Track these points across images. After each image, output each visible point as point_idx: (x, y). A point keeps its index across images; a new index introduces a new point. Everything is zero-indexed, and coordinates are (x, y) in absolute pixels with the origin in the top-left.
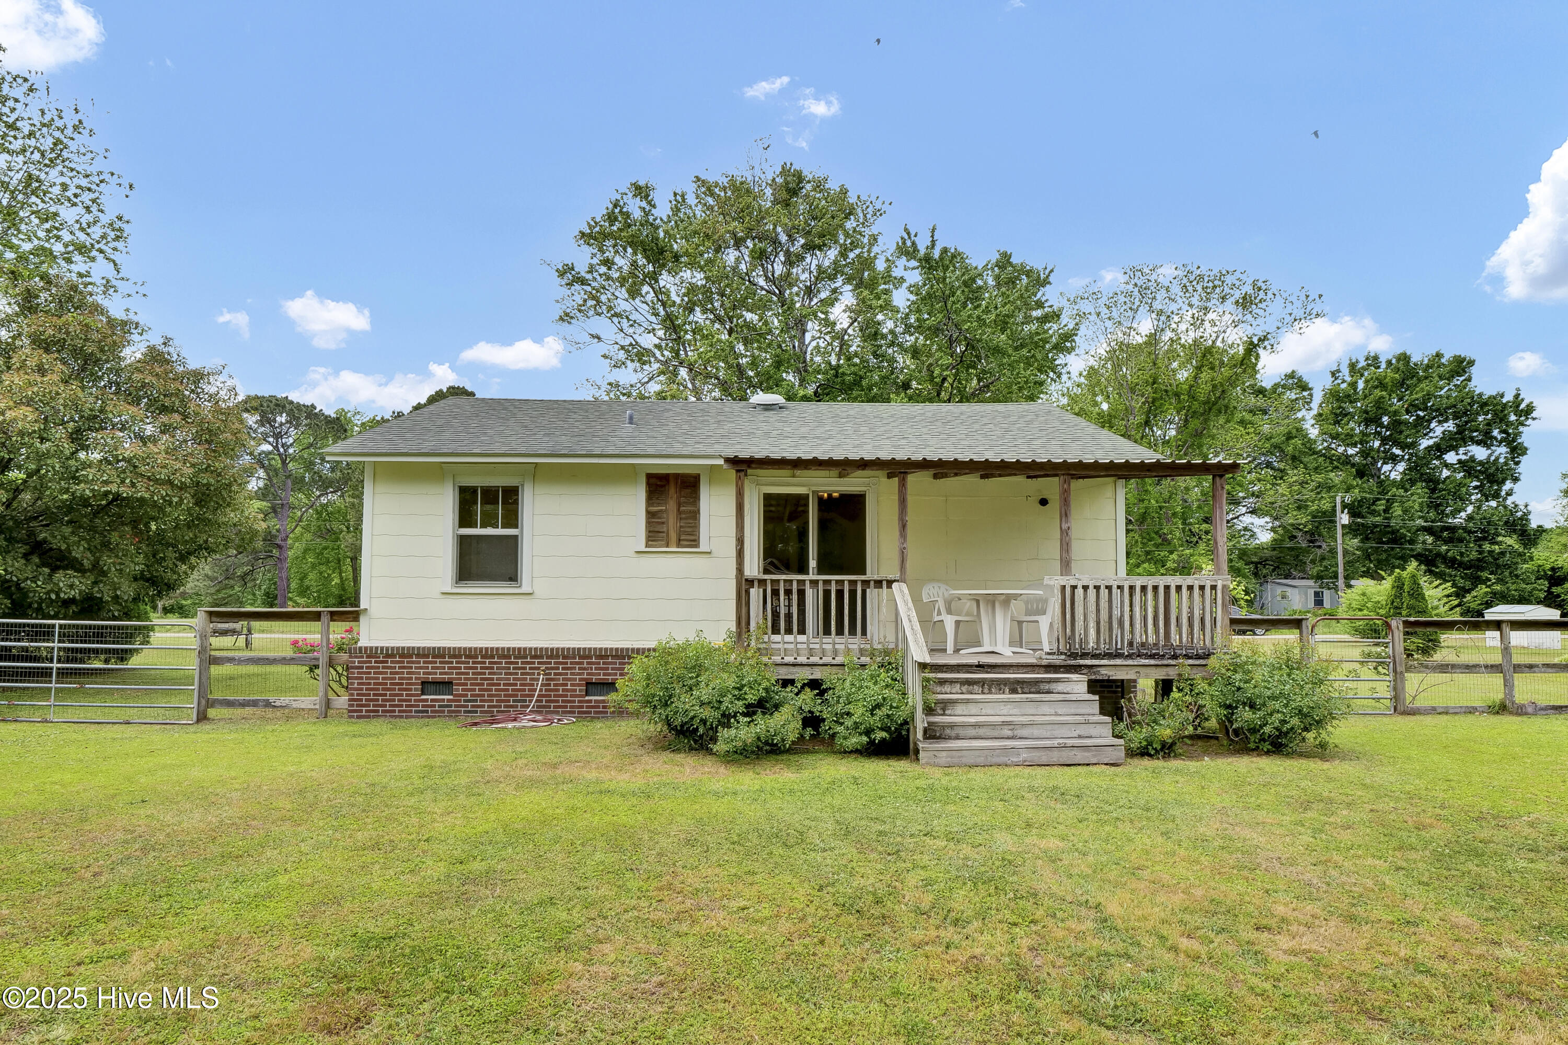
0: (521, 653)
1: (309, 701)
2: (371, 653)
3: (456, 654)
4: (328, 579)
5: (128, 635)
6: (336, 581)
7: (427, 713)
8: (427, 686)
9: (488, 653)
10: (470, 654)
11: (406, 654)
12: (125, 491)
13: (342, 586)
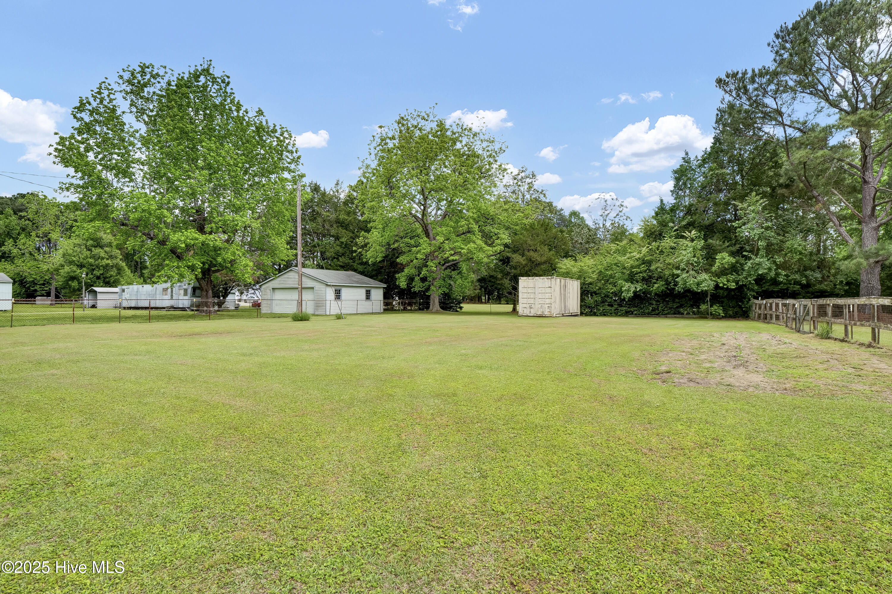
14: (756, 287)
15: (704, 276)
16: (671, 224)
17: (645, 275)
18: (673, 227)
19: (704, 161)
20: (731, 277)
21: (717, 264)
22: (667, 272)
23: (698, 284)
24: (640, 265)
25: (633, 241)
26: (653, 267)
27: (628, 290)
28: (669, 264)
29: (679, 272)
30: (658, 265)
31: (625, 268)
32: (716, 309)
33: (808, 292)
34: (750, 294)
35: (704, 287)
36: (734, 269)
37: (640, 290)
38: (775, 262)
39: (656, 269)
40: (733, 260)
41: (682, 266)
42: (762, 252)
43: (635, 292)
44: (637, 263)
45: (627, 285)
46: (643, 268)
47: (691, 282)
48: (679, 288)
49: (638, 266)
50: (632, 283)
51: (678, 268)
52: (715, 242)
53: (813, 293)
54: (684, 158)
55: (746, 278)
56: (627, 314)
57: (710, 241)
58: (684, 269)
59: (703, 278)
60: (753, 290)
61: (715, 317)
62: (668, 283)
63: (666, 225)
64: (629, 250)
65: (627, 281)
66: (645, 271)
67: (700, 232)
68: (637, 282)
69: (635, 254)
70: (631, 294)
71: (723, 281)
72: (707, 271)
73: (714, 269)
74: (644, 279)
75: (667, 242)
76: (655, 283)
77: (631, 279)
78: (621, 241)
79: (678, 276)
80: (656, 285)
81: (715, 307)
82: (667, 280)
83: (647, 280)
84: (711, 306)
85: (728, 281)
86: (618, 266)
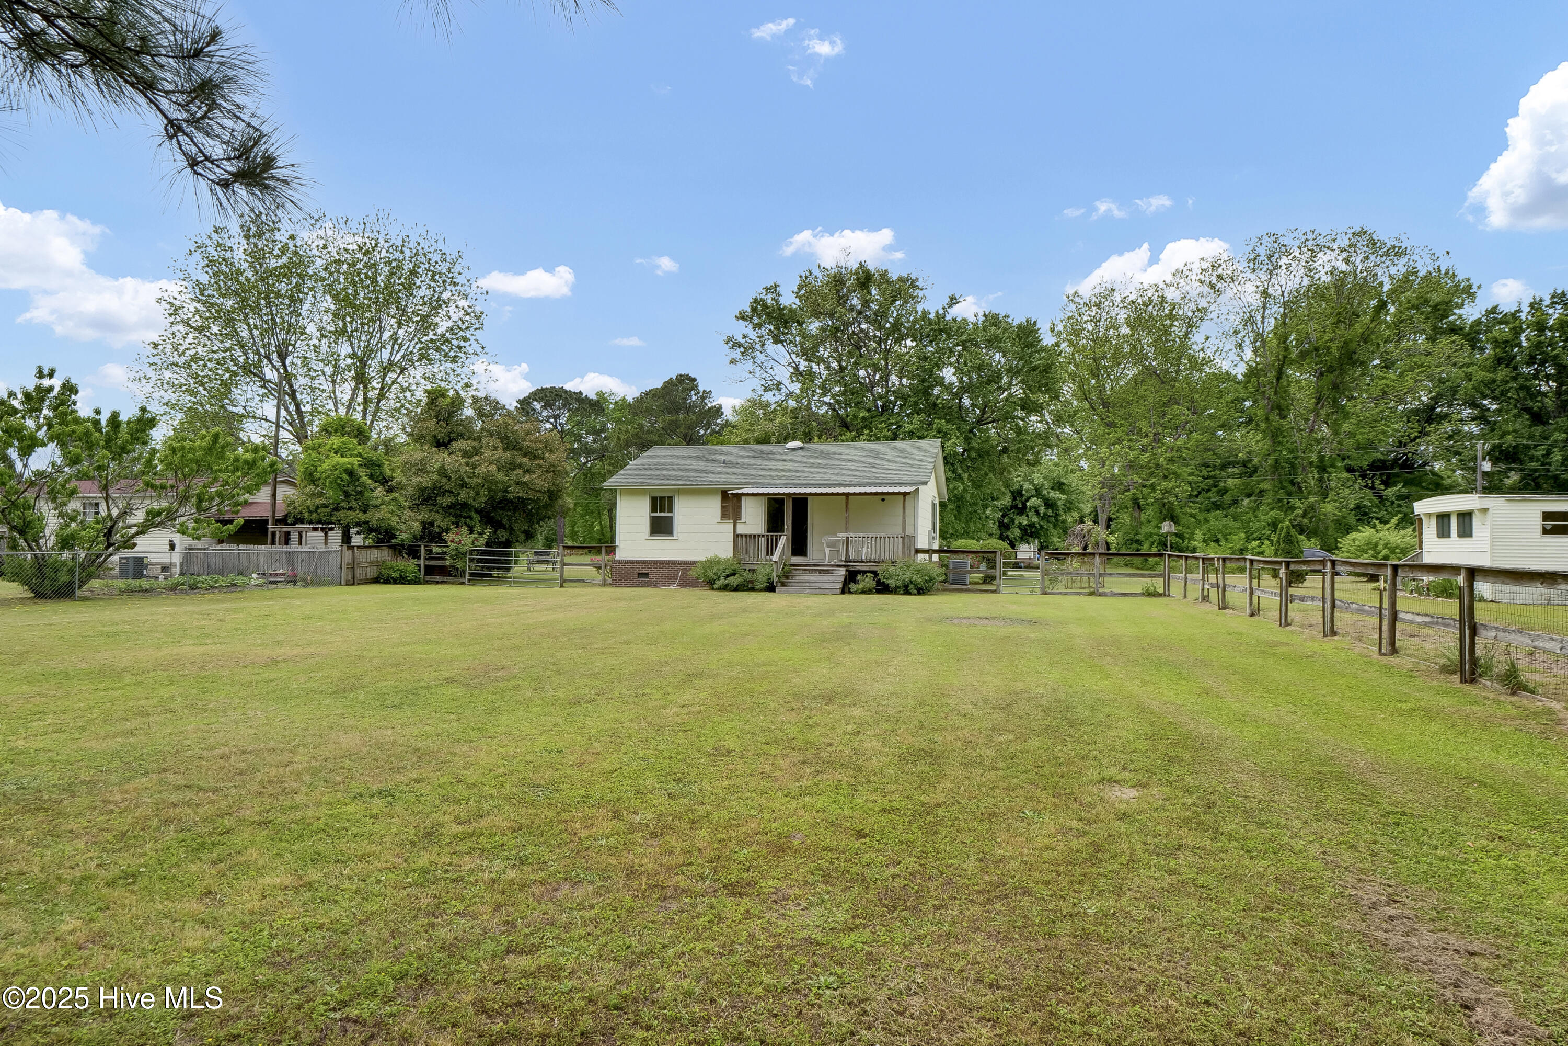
0: (673, 563)
1: (599, 579)
2: (620, 562)
3: (650, 562)
4: (592, 526)
5: (508, 554)
6: (597, 528)
7: (639, 585)
8: (640, 575)
9: (661, 562)
10: (655, 562)
11: (632, 562)
12: (525, 496)
13: (602, 532)
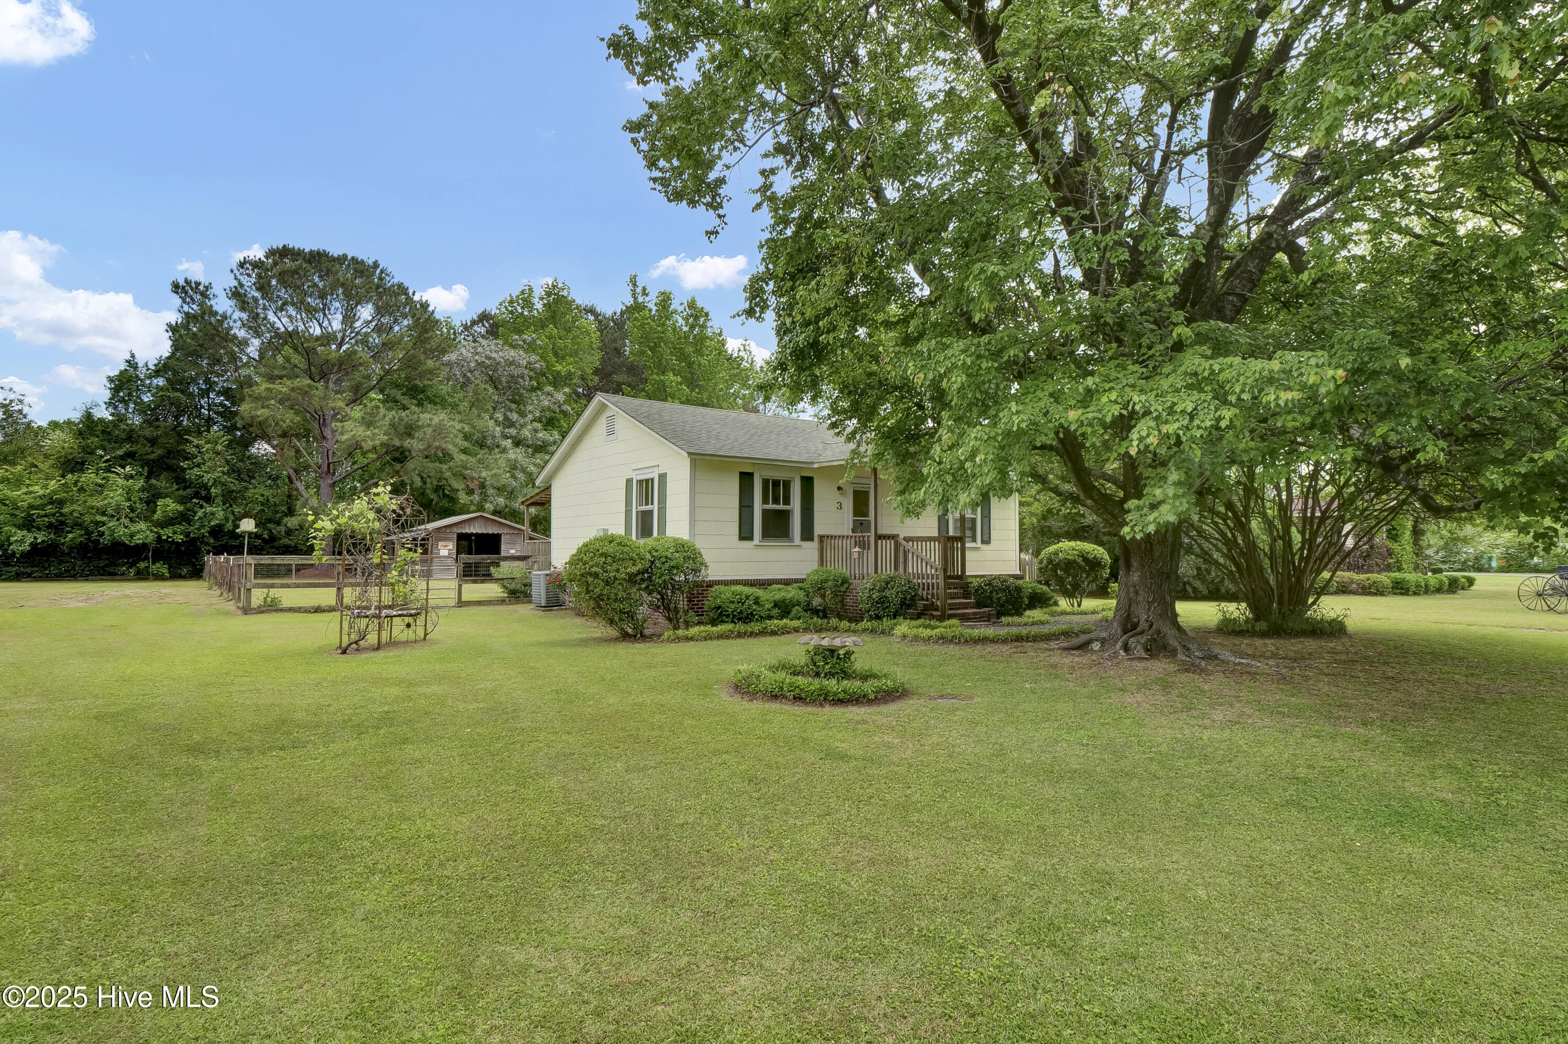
14: (212, 541)
15: (142, 526)
16: (100, 452)
17: (53, 520)
18: (102, 457)
19: (157, 373)
20: (179, 528)
21: (159, 512)
22: (87, 518)
23: (132, 536)
24: (46, 505)
25: (36, 466)
26: (66, 510)
27: (22, 541)
28: (92, 508)
29: (105, 518)
30: (75, 507)
31: (18, 508)
32: (160, 567)
33: (272, 548)
34: (204, 548)
35: (138, 540)
36: (184, 518)
37: (43, 542)
38: (233, 513)
39: (71, 513)
40: (181, 508)
41: (110, 511)
42: (219, 500)
43: (34, 546)
44: (39, 502)
45: (19, 534)
46: (50, 509)
47: (121, 533)
48: (105, 540)
49: (42, 507)
50: (29, 531)
51: (103, 514)
52: (161, 483)
53: (277, 548)
54: (127, 361)
55: (199, 529)
56: (18, 577)
57: (153, 481)
58: (113, 516)
59: (138, 528)
60: (208, 544)
61: (159, 577)
62: (88, 533)
63: (92, 453)
64: (27, 482)
65: (19, 527)
66: (54, 515)
67: (142, 467)
68: (39, 529)
69: (36, 488)
70: (26, 547)
71: (166, 533)
72: (146, 519)
73: (156, 517)
74: (50, 526)
75: (89, 477)
76: (70, 532)
77: (28, 524)
78: (13, 464)
79: (104, 524)
80: (70, 536)
81: (158, 565)
82: (87, 529)
83: (58, 527)
84: (154, 563)
85: (175, 533)
86: (5, 505)
